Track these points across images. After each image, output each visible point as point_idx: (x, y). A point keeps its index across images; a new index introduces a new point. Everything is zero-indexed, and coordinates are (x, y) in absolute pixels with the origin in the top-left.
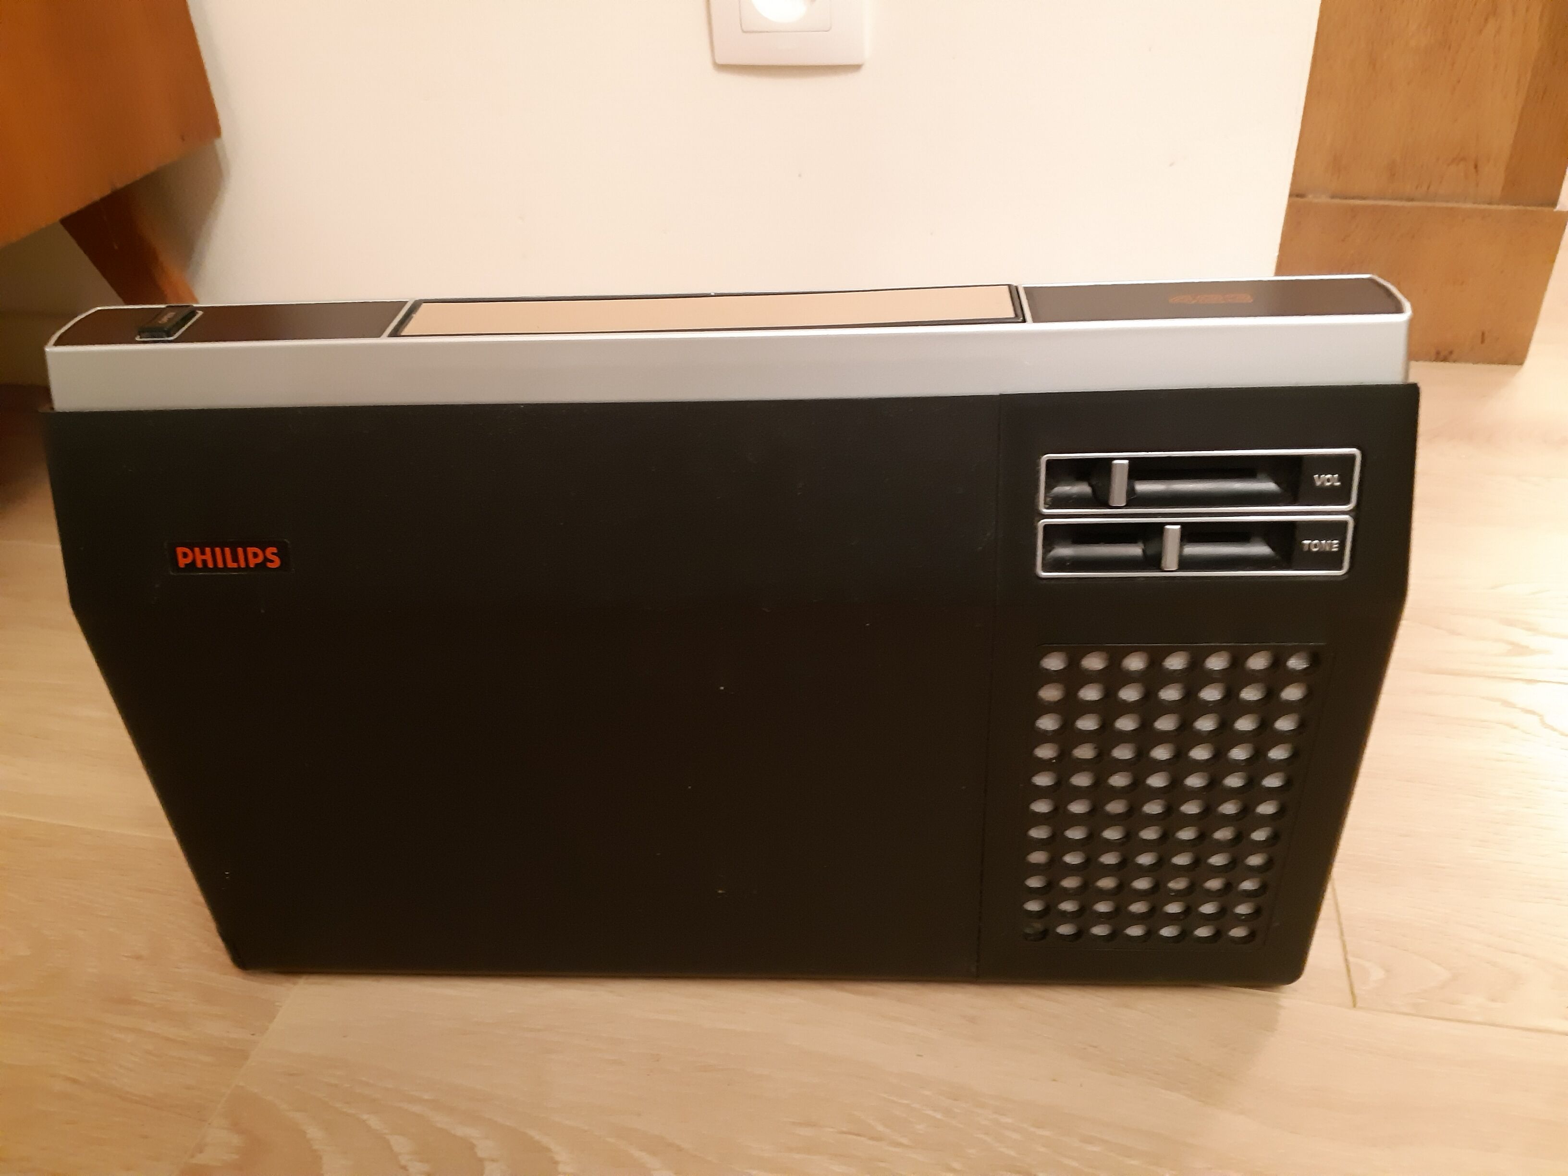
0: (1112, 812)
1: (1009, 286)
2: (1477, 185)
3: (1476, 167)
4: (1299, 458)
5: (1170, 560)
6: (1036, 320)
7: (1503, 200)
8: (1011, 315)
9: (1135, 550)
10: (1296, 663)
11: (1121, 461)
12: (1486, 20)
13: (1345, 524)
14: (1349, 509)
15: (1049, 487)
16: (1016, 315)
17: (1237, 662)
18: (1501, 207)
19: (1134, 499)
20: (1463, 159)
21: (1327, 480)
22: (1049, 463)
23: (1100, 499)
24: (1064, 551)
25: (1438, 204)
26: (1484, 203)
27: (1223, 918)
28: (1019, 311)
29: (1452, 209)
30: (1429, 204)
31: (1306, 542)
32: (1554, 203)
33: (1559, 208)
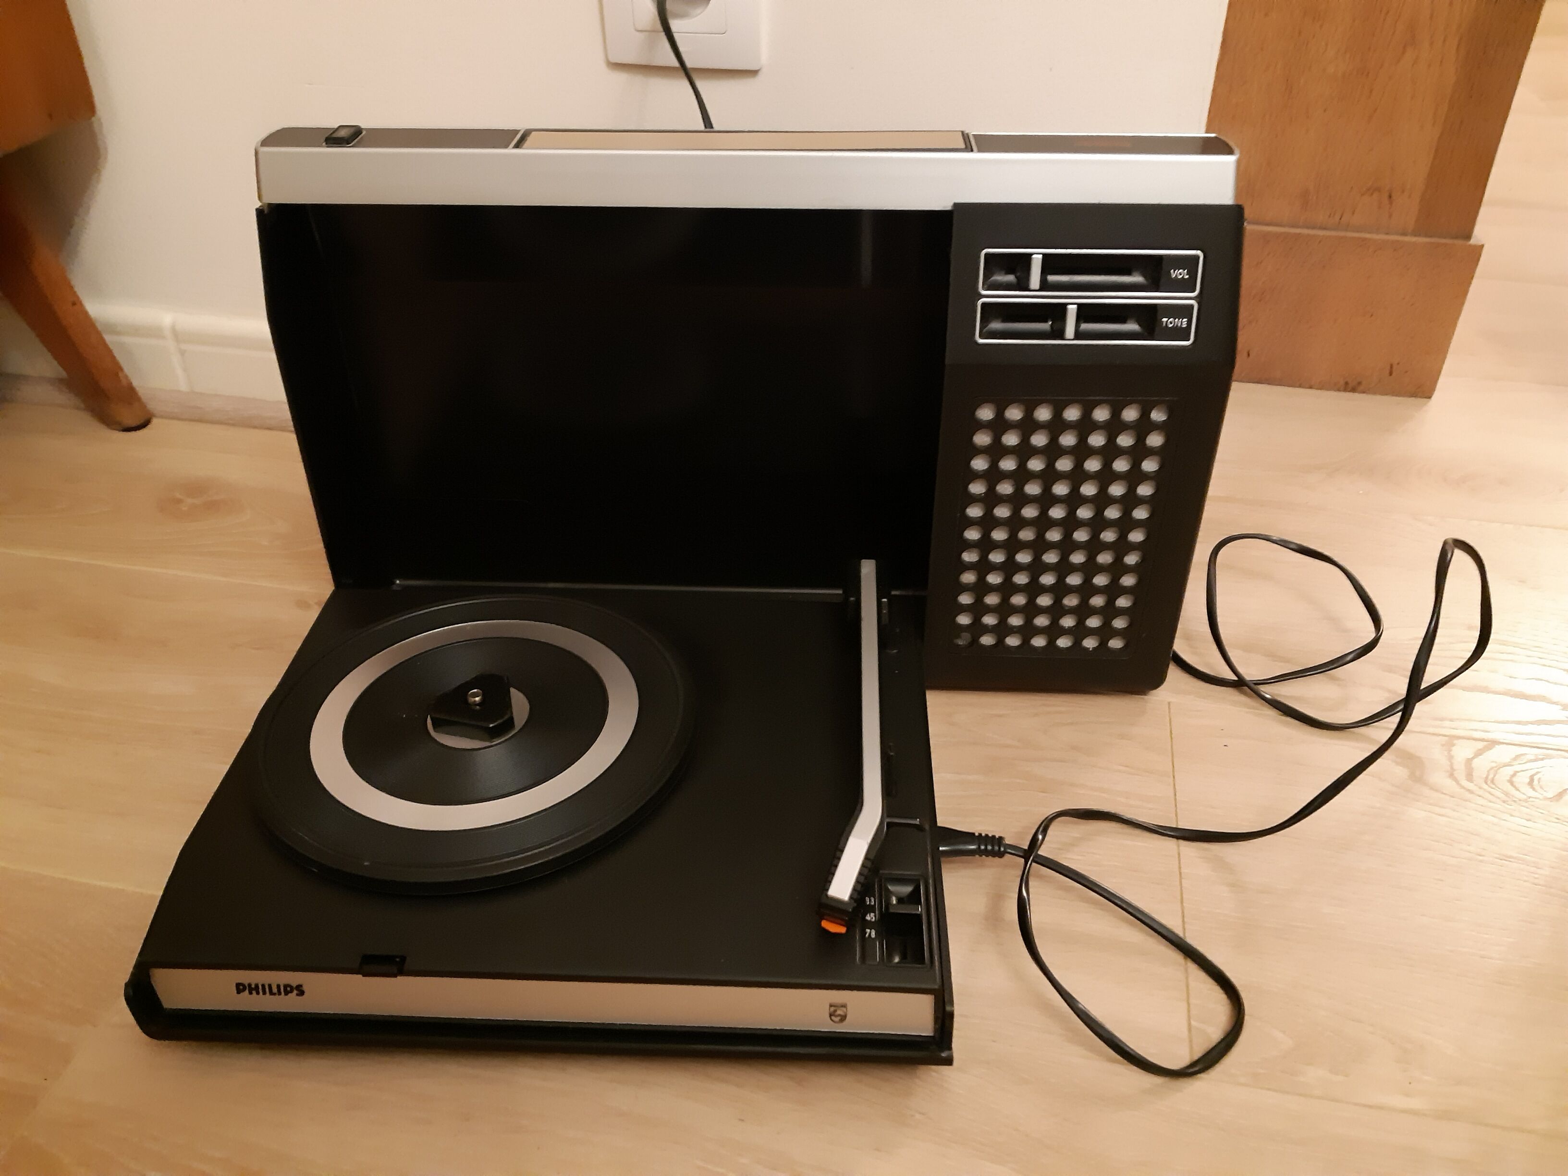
0: (1024, 539)
1: (963, 132)
2: (1390, 216)
3: (1390, 197)
4: (1160, 257)
5: (1070, 329)
6: (980, 150)
7: (1415, 233)
8: (963, 146)
9: (1046, 326)
10: (1158, 416)
11: (1037, 256)
12: (1405, 47)
13: (1192, 306)
14: (1194, 296)
15: (986, 277)
16: (966, 147)
17: (1116, 414)
18: (1414, 239)
19: (1045, 286)
20: (1378, 189)
21: (1180, 274)
22: (986, 255)
23: (1023, 285)
24: (996, 325)
25: (1350, 234)
26: (1397, 234)
27: (1105, 632)
28: (968, 143)
29: (1365, 239)
30: (1342, 234)
31: (1165, 320)
32: (1468, 236)
33: (1472, 241)
